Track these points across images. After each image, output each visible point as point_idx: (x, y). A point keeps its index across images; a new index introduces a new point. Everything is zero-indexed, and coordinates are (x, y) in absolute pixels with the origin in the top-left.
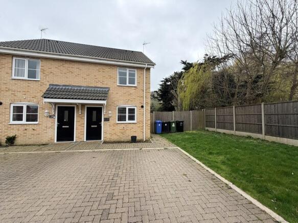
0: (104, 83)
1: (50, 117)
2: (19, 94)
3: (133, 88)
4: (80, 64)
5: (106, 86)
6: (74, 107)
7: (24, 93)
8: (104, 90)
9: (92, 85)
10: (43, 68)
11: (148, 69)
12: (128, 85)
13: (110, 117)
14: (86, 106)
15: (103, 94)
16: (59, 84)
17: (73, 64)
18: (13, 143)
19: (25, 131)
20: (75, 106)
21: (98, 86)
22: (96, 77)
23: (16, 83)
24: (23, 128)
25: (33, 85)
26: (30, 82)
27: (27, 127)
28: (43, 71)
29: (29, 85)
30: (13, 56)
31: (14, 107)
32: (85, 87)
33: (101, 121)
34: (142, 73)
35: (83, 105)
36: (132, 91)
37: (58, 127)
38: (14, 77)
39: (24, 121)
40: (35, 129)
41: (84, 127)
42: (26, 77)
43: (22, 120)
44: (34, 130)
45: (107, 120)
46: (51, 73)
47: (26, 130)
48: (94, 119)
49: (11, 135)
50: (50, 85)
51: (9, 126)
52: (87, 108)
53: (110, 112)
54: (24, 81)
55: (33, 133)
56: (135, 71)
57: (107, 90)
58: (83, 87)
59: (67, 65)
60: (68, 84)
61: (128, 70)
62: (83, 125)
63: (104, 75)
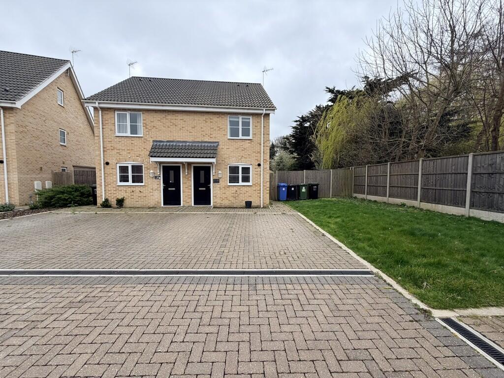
0: (212, 136)
1: (156, 177)
2: (124, 153)
3: (248, 141)
4: (184, 114)
5: (215, 141)
6: (179, 167)
7: (128, 151)
8: (212, 145)
9: (198, 140)
10: (145, 122)
11: (267, 115)
12: (241, 137)
13: (220, 178)
14: (193, 165)
15: (212, 150)
16: (162, 140)
17: (177, 115)
18: (122, 206)
19: (132, 194)
20: (181, 165)
21: (205, 140)
22: (202, 130)
23: (120, 140)
24: (129, 190)
25: (136, 142)
26: (133, 139)
27: (134, 189)
28: (145, 125)
29: (133, 142)
30: (115, 109)
31: (120, 167)
32: (191, 142)
33: (210, 183)
34: (259, 121)
35: (189, 164)
36: (247, 145)
37: (163, 189)
38: (117, 134)
39: (130, 183)
40: (142, 191)
41: (191, 189)
42: (129, 134)
43: (128, 181)
44: (140, 192)
45: (216, 181)
46: (154, 127)
47: (133, 192)
48: (202, 180)
49: (120, 197)
50: (153, 141)
51: (117, 187)
52: (194, 167)
53: (220, 172)
54: (128, 139)
55: (140, 195)
56: (250, 118)
57: (215, 145)
58: (189, 142)
59: (170, 117)
60: (172, 140)
61: (241, 117)
62: (190, 188)
63: (212, 127)
